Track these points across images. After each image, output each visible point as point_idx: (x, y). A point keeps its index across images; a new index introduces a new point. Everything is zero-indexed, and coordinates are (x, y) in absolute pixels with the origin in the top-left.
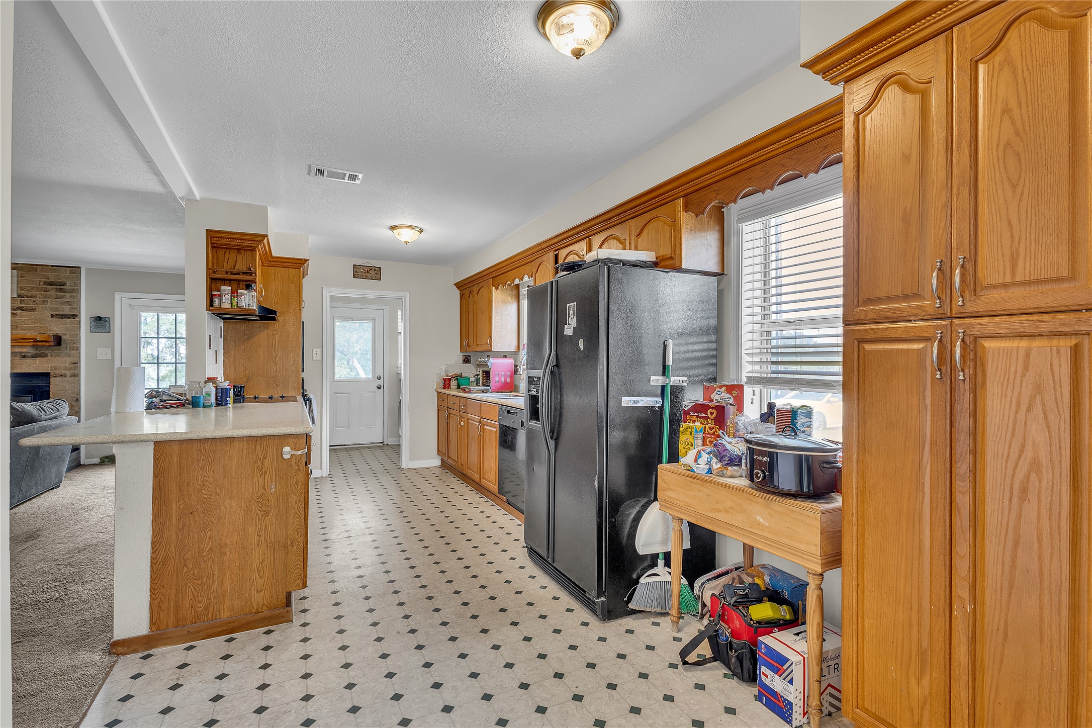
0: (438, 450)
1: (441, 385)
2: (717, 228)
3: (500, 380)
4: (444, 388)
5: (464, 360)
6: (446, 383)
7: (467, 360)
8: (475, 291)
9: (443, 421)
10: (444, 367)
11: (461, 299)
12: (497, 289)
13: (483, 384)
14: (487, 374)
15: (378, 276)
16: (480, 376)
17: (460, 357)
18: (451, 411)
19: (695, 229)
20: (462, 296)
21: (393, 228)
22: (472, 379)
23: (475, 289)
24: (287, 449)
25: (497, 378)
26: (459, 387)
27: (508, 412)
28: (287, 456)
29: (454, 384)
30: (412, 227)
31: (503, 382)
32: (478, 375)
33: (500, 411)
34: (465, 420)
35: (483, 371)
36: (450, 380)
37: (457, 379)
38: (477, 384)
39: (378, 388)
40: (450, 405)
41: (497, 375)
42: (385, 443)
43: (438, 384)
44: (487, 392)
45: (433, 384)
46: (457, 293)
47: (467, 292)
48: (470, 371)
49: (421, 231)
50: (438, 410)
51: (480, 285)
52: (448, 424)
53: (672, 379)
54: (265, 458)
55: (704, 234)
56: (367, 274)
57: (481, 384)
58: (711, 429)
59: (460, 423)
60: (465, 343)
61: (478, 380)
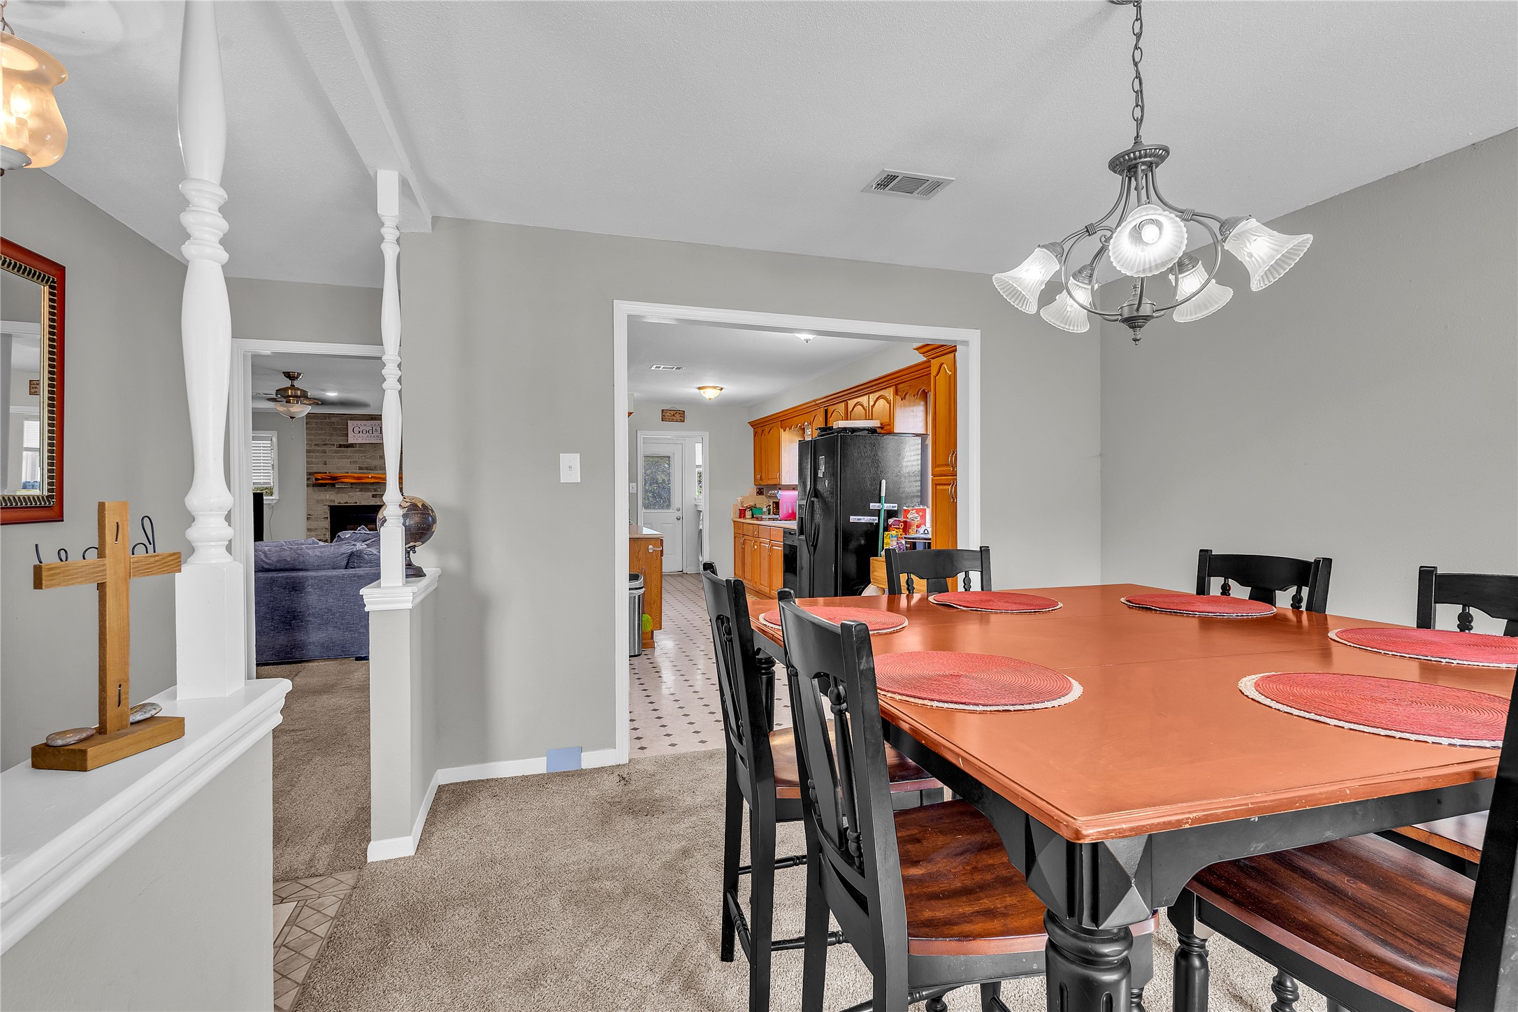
0: (735, 574)
1: (738, 515)
2: (922, 403)
3: (788, 510)
4: (740, 517)
5: (758, 492)
6: (742, 513)
7: (760, 492)
8: (767, 430)
9: (739, 547)
10: (739, 499)
11: (755, 436)
12: (784, 431)
13: (773, 513)
14: (777, 504)
15: (682, 419)
16: (771, 507)
17: (754, 489)
18: (746, 537)
19: (904, 406)
20: (755, 434)
21: (700, 388)
22: (765, 510)
23: (767, 429)
24: (651, 547)
25: (784, 510)
26: (753, 517)
27: (790, 533)
28: (651, 551)
29: (748, 514)
30: (715, 388)
31: (790, 512)
32: (770, 506)
33: (785, 532)
34: (758, 543)
35: (774, 502)
36: (745, 510)
37: (751, 509)
38: (769, 514)
39: (677, 519)
40: (745, 532)
41: (785, 506)
42: (684, 572)
43: (735, 513)
44: (777, 519)
45: (732, 514)
46: (752, 430)
47: (760, 430)
48: (763, 503)
49: (722, 389)
50: (735, 537)
51: (771, 426)
52: (743, 549)
53: (886, 505)
54: (639, 551)
55: (911, 408)
56: (673, 417)
57: (772, 513)
58: (901, 535)
59: (754, 547)
60: (759, 476)
61: (769, 510)
